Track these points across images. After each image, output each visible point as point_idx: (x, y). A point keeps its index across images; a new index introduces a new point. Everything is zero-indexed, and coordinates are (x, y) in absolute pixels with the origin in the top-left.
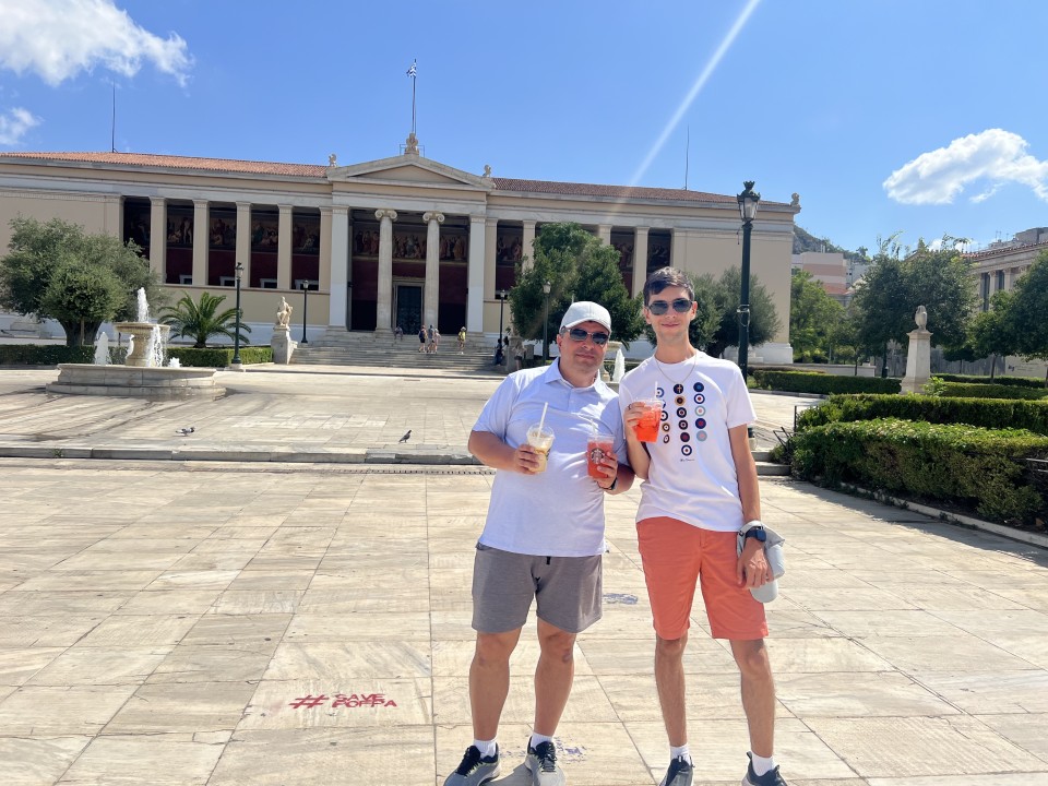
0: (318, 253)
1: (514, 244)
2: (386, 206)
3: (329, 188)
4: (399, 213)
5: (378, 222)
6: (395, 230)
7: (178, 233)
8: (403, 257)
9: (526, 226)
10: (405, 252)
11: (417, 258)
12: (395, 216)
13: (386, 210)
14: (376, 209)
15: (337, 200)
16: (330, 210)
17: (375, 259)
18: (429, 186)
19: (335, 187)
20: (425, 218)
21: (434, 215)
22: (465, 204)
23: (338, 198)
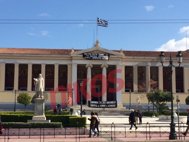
1: (129, 73)
7: (20, 74)
9: (134, 67)
12: (92, 66)
13: (89, 64)
14: (86, 64)
15: (74, 62)
16: (71, 65)
19: (73, 58)
20: (102, 67)
21: (105, 65)
22: (115, 61)
23: (74, 61)
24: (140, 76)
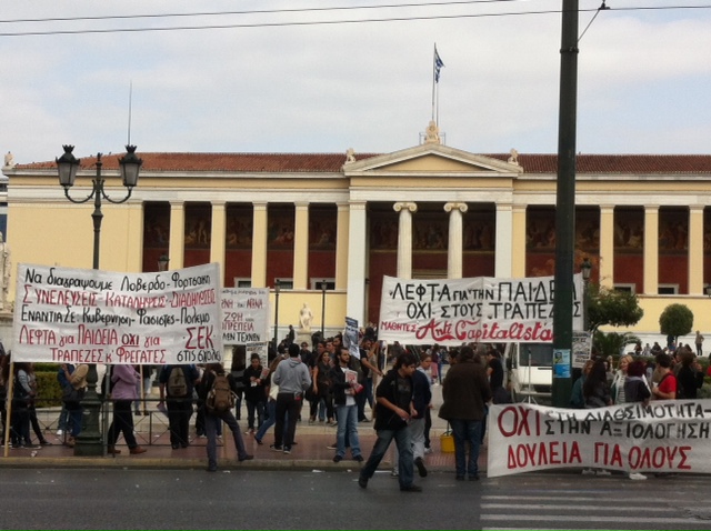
0: (334, 249)
1: (549, 229)
2: (404, 197)
4: (419, 204)
5: (397, 215)
7: (193, 234)
8: (424, 248)
10: (427, 243)
11: (439, 248)
12: (414, 207)
13: (406, 202)
14: (395, 202)
15: (355, 194)
16: (348, 205)
17: (394, 251)
18: (450, 174)
20: (447, 208)
21: (456, 205)
22: (490, 191)
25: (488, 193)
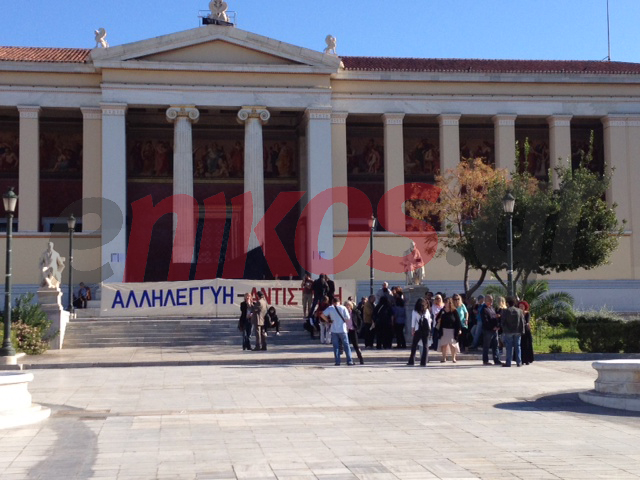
0: (80, 177)
2: (182, 100)
3: (96, 79)
4: (203, 111)
5: (171, 126)
6: (196, 137)
9: (389, 122)
12: (196, 115)
13: (182, 107)
14: (169, 106)
15: (109, 94)
17: (167, 180)
18: (246, 69)
19: (106, 76)
20: (241, 116)
21: (254, 111)
22: (300, 93)
23: (110, 92)
24: (413, 165)
25: (297, 96)
